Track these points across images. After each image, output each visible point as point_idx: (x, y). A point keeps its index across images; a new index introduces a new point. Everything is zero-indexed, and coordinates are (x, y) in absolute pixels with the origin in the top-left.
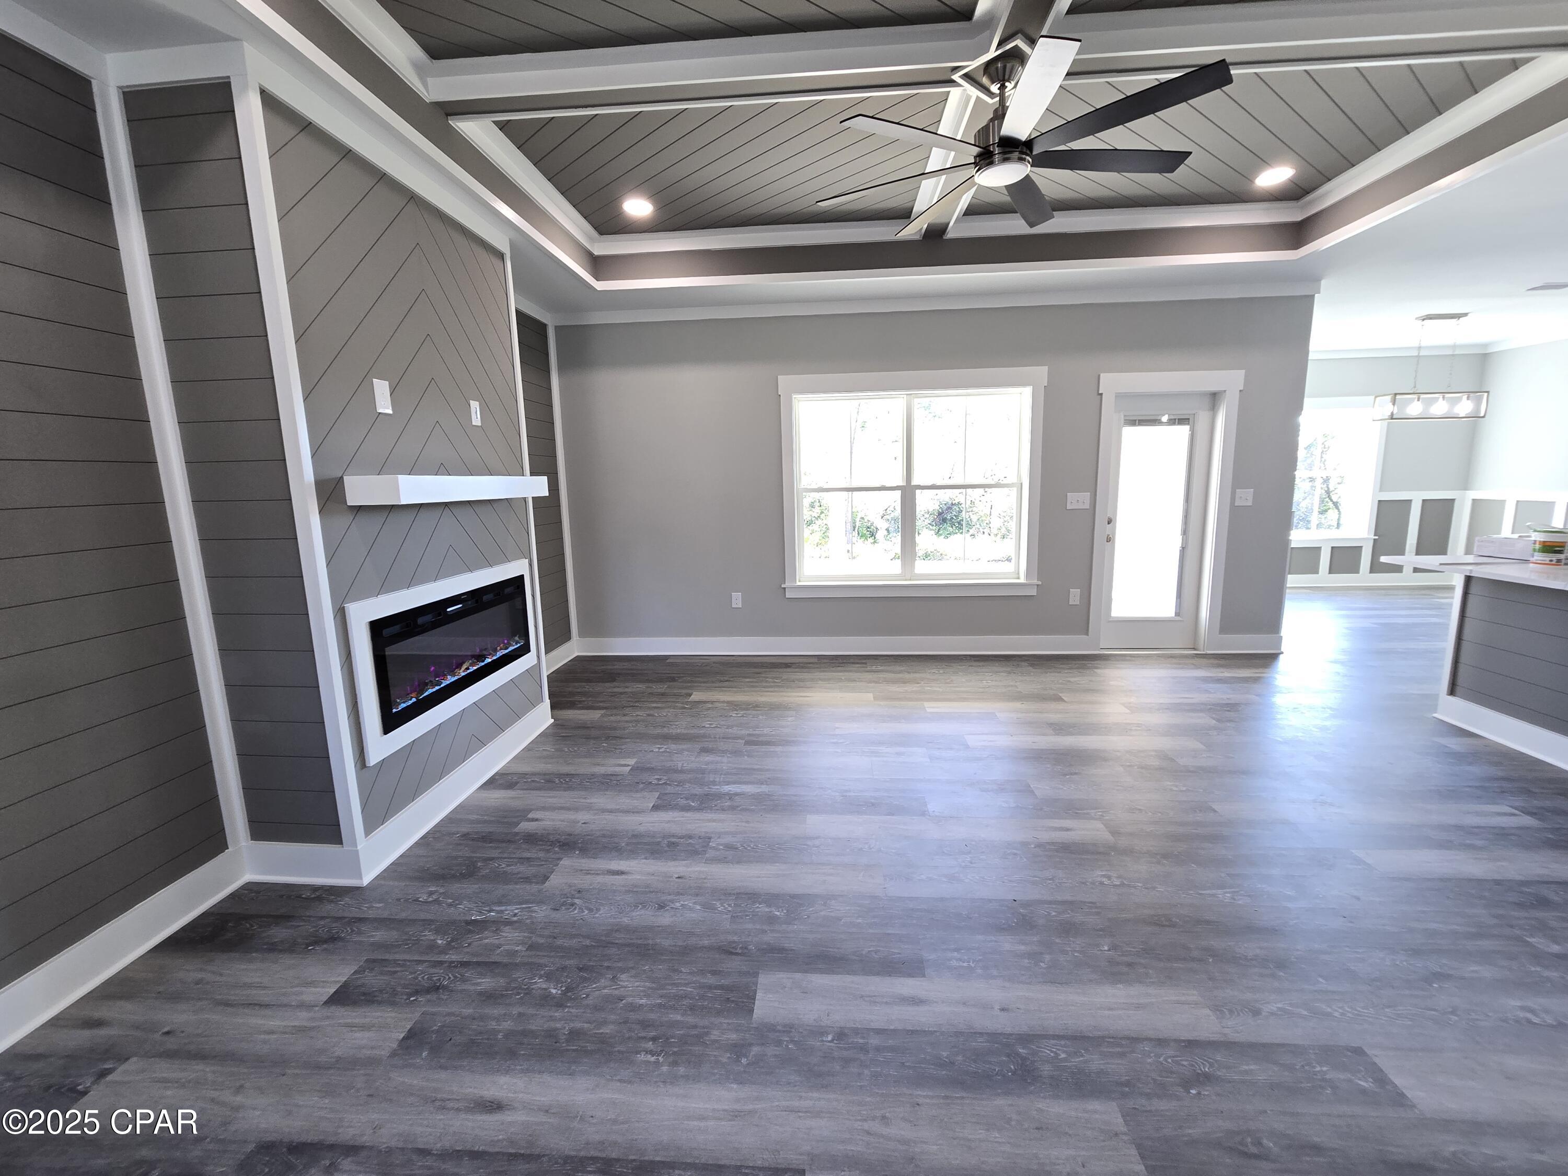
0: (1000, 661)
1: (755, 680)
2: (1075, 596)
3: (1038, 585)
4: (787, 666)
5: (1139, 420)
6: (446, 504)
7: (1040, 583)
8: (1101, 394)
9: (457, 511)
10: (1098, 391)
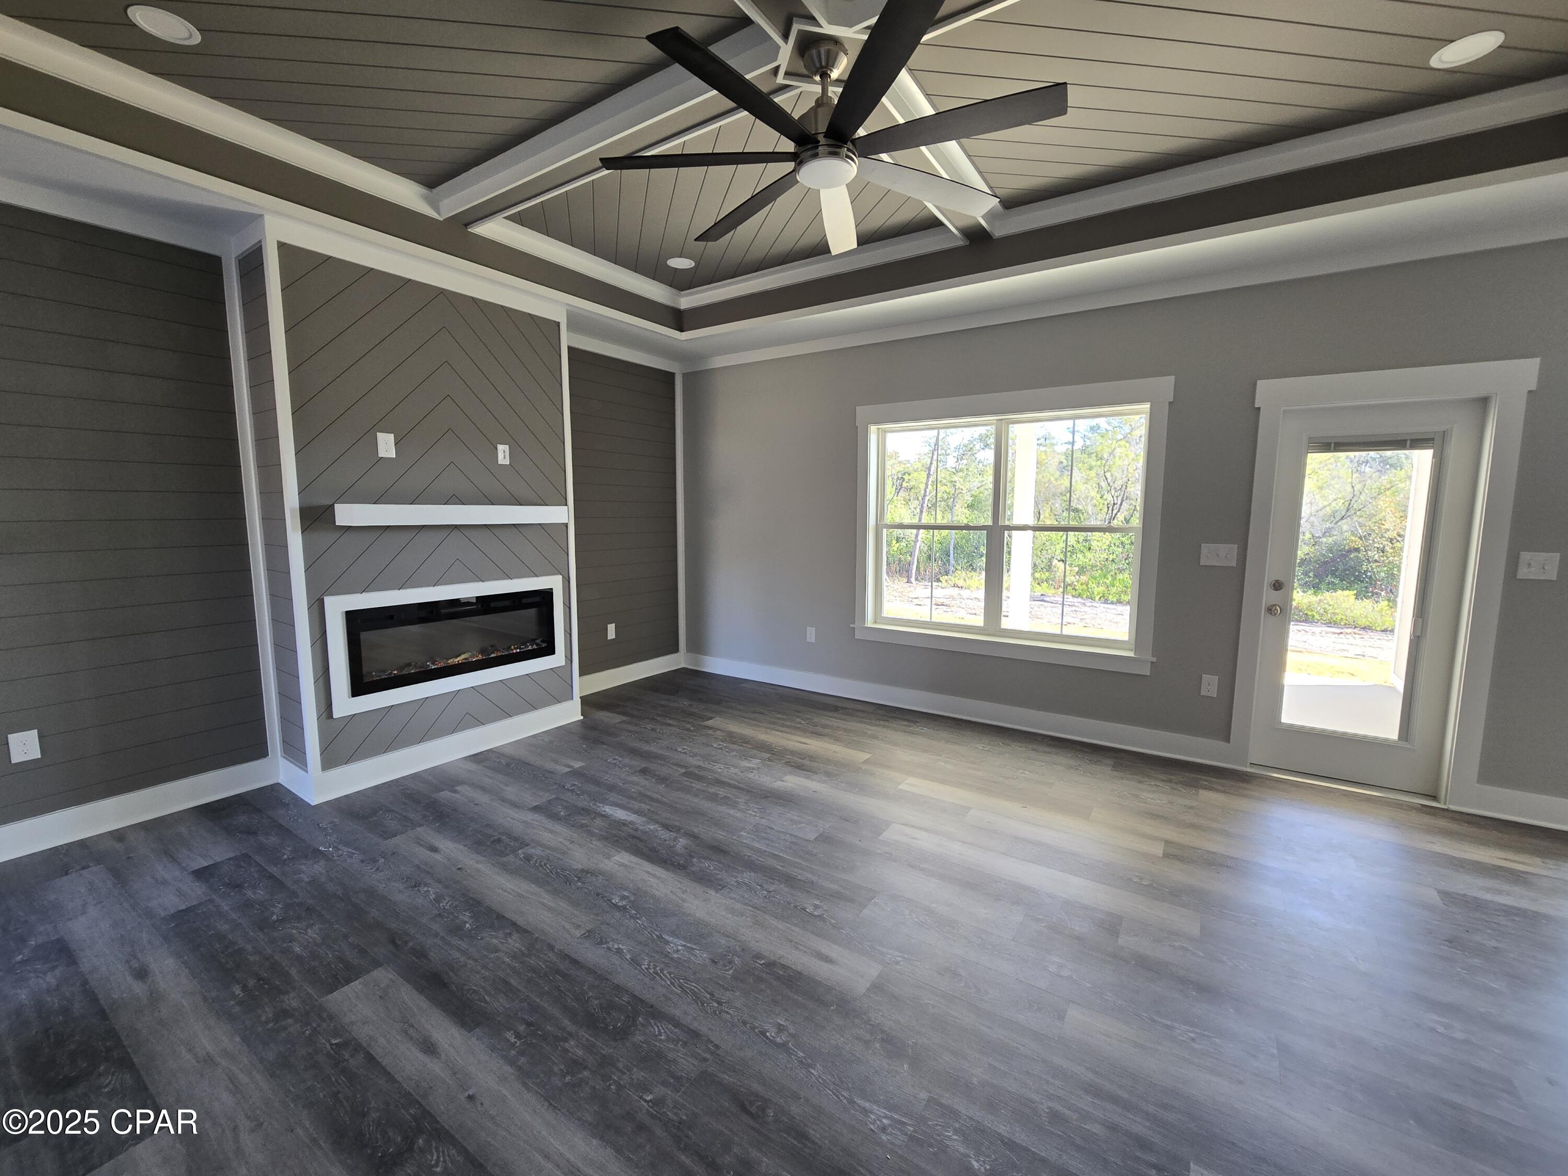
0: (1085, 752)
1: (785, 717)
2: (1210, 685)
3: (1152, 662)
4: (835, 709)
5: (1335, 443)
6: (456, 527)
7: (1154, 660)
8: (1259, 409)
9: (468, 533)
10: (1254, 403)
